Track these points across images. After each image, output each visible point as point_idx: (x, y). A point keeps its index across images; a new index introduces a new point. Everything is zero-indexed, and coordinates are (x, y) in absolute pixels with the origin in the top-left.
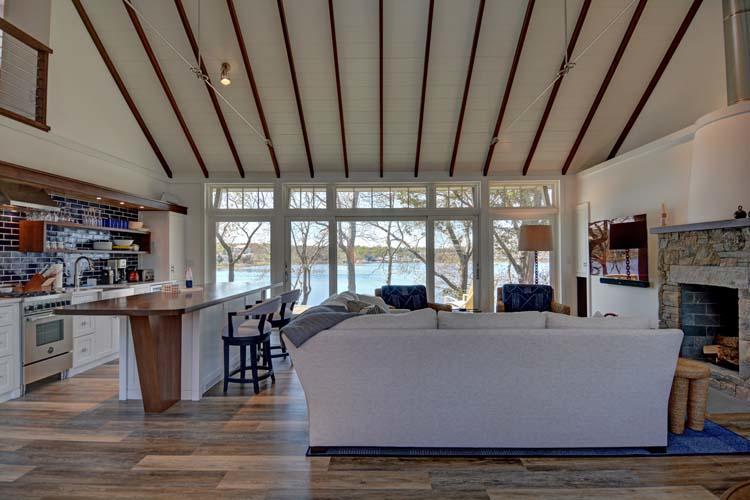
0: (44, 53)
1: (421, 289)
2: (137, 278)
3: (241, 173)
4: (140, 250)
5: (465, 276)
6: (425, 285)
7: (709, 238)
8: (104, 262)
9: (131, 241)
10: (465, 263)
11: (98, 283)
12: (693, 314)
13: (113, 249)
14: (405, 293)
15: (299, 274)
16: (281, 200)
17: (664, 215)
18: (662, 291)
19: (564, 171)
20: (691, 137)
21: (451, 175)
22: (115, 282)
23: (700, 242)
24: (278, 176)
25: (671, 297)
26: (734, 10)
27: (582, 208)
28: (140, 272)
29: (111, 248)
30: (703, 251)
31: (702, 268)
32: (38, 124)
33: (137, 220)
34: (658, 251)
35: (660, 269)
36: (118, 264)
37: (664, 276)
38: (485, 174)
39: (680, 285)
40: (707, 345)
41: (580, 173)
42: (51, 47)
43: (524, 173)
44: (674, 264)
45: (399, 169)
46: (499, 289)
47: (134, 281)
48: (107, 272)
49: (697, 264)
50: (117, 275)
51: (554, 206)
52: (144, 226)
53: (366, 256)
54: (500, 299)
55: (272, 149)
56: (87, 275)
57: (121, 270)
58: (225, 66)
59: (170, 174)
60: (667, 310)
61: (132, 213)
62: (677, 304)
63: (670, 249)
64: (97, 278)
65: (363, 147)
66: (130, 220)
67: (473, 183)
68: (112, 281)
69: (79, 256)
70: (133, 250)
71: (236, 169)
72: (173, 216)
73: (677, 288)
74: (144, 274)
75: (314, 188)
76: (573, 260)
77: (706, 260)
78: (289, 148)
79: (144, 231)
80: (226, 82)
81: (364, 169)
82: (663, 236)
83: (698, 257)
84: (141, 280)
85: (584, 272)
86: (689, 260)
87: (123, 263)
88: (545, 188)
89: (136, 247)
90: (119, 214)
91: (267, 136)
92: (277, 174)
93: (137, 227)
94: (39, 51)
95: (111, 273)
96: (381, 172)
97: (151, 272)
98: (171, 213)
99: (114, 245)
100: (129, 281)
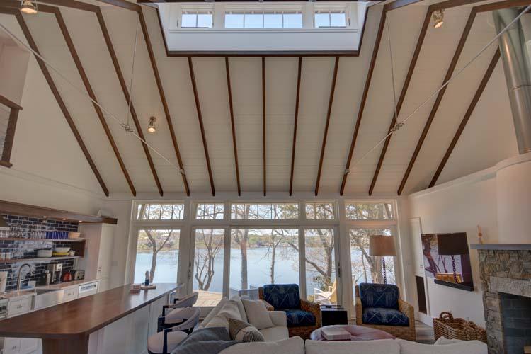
0: (15, 109)
1: (295, 287)
2: (70, 278)
3: (161, 193)
4: (75, 255)
5: (330, 263)
6: (298, 284)
7: (519, 257)
8: (45, 266)
9: (69, 249)
10: (329, 253)
11: (37, 284)
12: (512, 318)
13: (53, 256)
14: (282, 292)
15: (206, 260)
16: (190, 213)
17: (480, 235)
18: (485, 297)
19: (399, 193)
20: (494, 176)
21: (316, 195)
22: (51, 283)
23: (511, 259)
24: (188, 195)
25: (493, 302)
26: (515, 85)
27: (415, 222)
28: (73, 273)
29: (51, 255)
30: (515, 267)
31: (516, 281)
32: (3, 162)
33: (76, 231)
34: (478, 263)
35: (481, 278)
36: (56, 267)
37: (486, 285)
38: (341, 195)
39: (499, 293)
40: (526, 345)
41: (411, 195)
42: (21, 106)
43: (370, 193)
44: (493, 275)
45: (277, 190)
46: (356, 287)
47: (68, 281)
48: (46, 275)
49: (512, 277)
50: (54, 276)
51: (394, 219)
52: (81, 236)
53: (257, 242)
54: (357, 296)
55: (184, 176)
56: (29, 278)
57: (57, 273)
58: (153, 119)
59: (107, 193)
60: (491, 313)
61: (73, 226)
62: (498, 309)
63: (488, 262)
64: (36, 280)
65: (251, 175)
66: (71, 230)
67: (333, 201)
68: (48, 281)
69: (23, 263)
70: (69, 256)
71: (157, 189)
72: (105, 227)
73: (497, 296)
74: (77, 274)
75: (214, 203)
76: (412, 262)
77: (518, 275)
78: (197, 174)
79: (80, 239)
80: (152, 130)
81: (252, 190)
82: (481, 252)
83: (512, 272)
84: (73, 279)
85: (422, 272)
86: (505, 273)
87: (59, 267)
88: (386, 205)
89: (73, 253)
90: (62, 226)
91: (181, 167)
92: (187, 193)
93: (75, 236)
94: (12, 108)
95: (49, 275)
96: (265, 193)
97: (83, 273)
98: (104, 224)
99: (54, 252)
100: (63, 281)
